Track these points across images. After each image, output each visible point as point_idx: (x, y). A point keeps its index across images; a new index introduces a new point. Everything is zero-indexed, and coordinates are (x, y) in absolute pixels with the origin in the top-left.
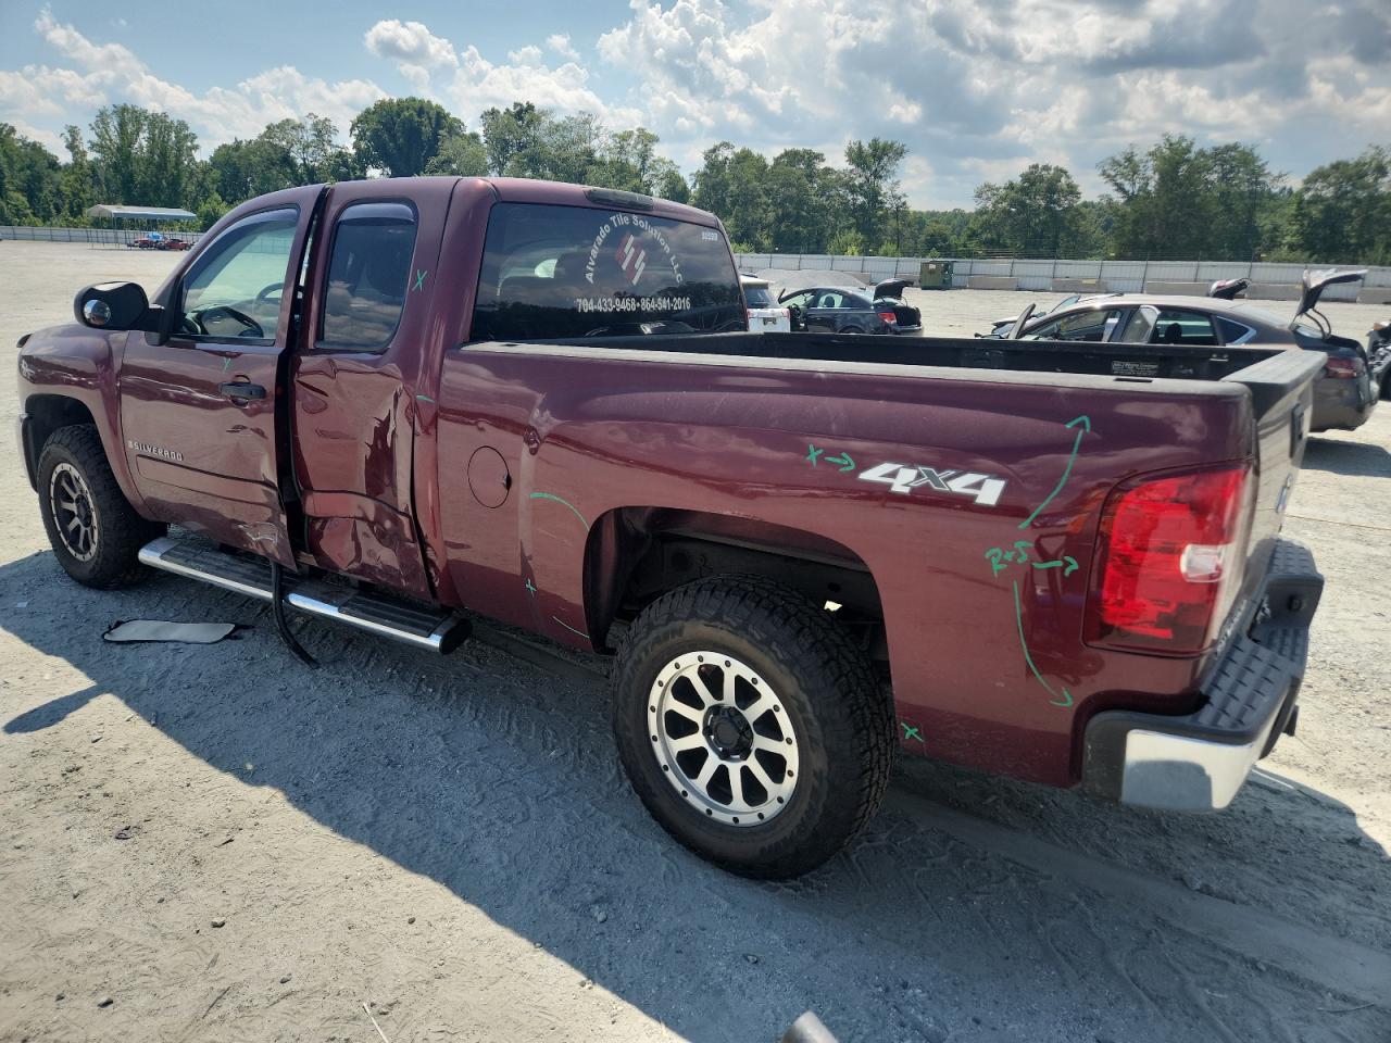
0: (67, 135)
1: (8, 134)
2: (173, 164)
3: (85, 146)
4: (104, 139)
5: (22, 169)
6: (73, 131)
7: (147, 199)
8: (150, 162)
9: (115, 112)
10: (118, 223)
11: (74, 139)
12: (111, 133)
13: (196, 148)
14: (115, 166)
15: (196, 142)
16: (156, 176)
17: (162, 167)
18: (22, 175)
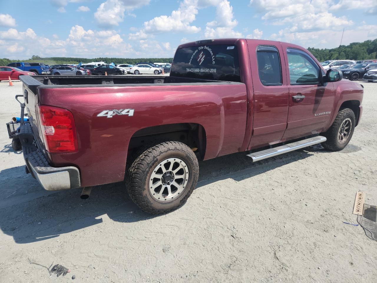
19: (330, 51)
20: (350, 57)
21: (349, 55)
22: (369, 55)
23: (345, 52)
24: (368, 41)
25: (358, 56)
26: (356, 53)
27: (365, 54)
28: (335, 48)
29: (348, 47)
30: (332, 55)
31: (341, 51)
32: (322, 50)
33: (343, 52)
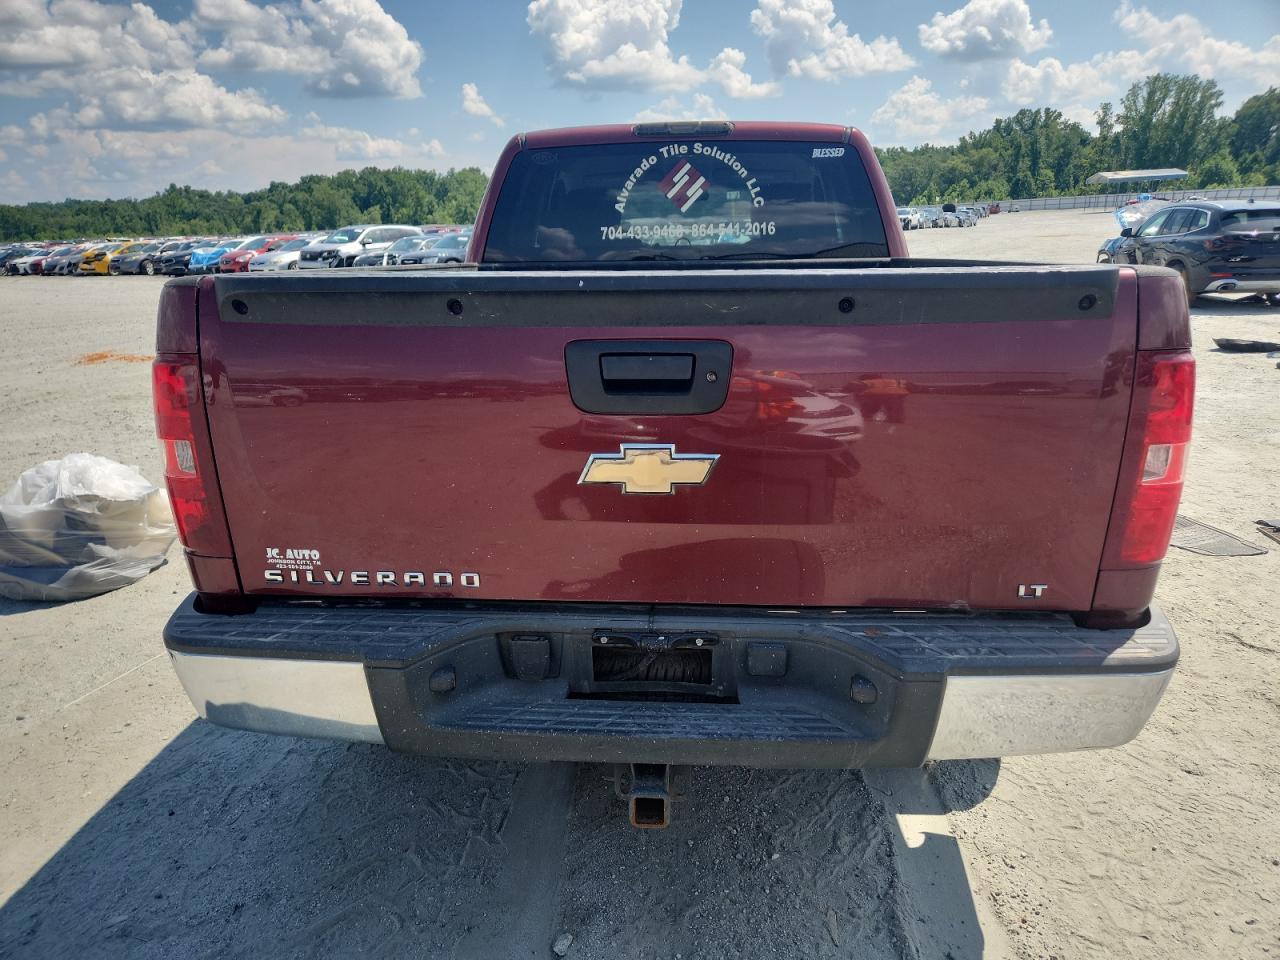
0: (1101, 112)
1: (1055, 119)
2: (1190, 125)
3: (1112, 120)
4: (1131, 110)
5: (1057, 149)
6: (1106, 108)
7: (1155, 162)
8: (1167, 126)
9: (1147, 83)
10: (1122, 187)
11: (1106, 114)
12: (1138, 104)
13: (1219, 105)
14: (1134, 136)
15: (1219, 100)
16: (1171, 140)
17: (1179, 129)
18: (1056, 154)
19: (248, 199)
20: (314, 218)
21: (312, 213)
22: (362, 212)
23: (294, 202)
24: (346, 173)
25: (338, 217)
26: (329, 209)
27: (351, 211)
28: (259, 189)
29: (297, 187)
30: (259, 212)
31: (284, 201)
32: (219, 194)
33: (290, 202)
